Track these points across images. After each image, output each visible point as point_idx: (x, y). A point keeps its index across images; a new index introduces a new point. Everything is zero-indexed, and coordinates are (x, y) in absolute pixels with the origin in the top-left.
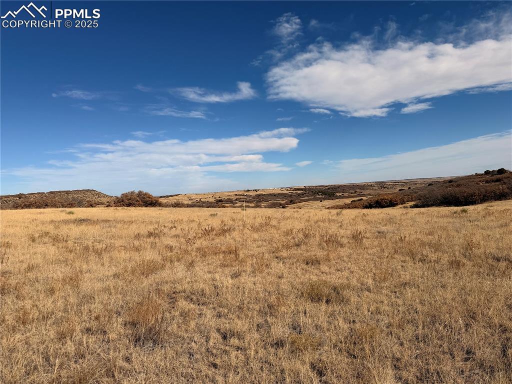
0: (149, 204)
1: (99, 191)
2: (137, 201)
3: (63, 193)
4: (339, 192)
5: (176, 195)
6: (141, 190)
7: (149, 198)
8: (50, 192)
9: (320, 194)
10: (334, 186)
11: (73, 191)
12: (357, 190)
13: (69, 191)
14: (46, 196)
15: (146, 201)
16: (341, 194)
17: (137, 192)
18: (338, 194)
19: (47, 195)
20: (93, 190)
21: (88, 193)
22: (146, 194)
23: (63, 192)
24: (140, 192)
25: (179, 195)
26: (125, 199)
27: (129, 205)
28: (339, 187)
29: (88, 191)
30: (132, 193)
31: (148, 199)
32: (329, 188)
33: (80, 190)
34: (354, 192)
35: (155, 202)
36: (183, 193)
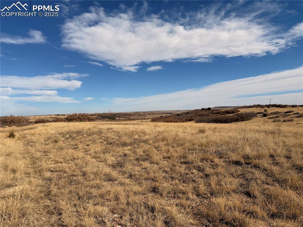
4: (117, 117)
9: (107, 118)
10: (113, 113)
12: (126, 116)
16: (118, 118)
18: (117, 118)
28: (116, 114)
32: (111, 115)
34: (125, 117)
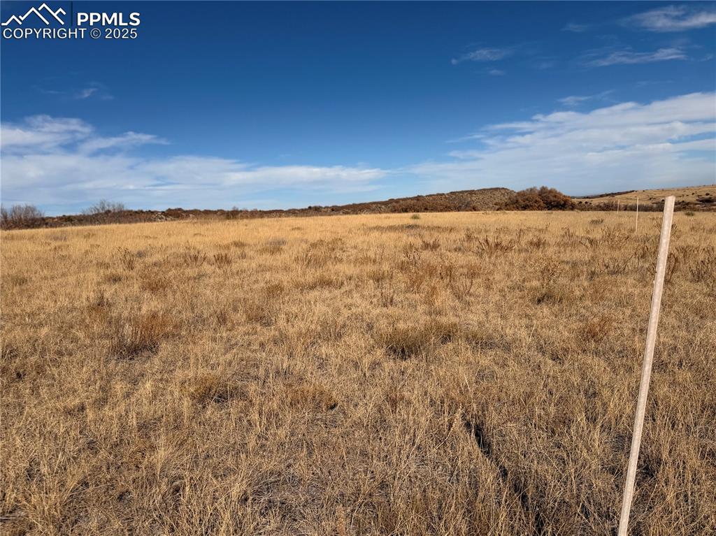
0: (554, 207)
1: (511, 189)
2: (536, 202)
3: (466, 194)
5: (627, 193)
6: (545, 186)
7: (555, 196)
8: (451, 193)
11: (478, 190)
13: (473, 191)
14: (446, 198)
15: (551, 201)
17: (539, 188)
19: (447, 196)
20: (503, 188)
21: (496, 193)
22: (551, 191)
23: (466, 191)
24: (543, 189)
25: (633, 191)
26: (520, 200)
27: (525, 208)
29: (497, 189)
30: (531, 190)
31: (552, 199)
33: (487, 189)
35: (562, 202)
36: (640, 189)
